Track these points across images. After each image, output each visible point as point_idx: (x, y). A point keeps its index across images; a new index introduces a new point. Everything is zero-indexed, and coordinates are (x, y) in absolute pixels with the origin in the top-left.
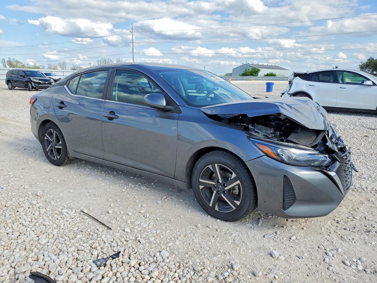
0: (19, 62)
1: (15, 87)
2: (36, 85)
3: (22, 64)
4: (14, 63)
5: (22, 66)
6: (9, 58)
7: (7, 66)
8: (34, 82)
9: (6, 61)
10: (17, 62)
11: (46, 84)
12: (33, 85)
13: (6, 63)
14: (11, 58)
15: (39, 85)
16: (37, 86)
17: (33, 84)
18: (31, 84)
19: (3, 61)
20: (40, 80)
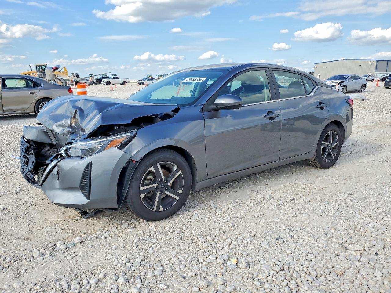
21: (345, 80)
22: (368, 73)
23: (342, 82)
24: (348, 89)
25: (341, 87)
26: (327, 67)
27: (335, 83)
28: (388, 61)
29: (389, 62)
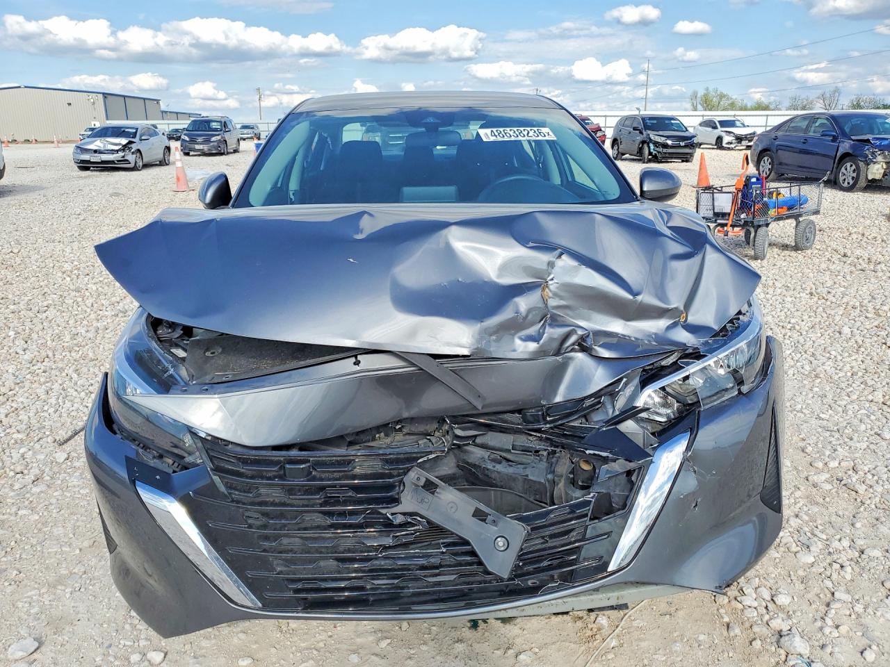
0: (724, 96)
1: (624, 154)
2: (657, 149)
3: (730, 102)
4: (715, 99)
5: (729, 105)
6: (707, 89)
7: (699, 107)
8: (656, 143)
9: (699, 95)
10: (722, 96)
11: (679, 147)
12: (652, 151)
13: (699, 100)
14: (711, 89)
15: (665, 150)
16: (659, 152)
17: (652, 146)
18: (649, 147)
19: (695, 95)
20: (668, 137)
21: (133, 137)
22: (93, 123)
23: (130, 142)
24: (146, 160)
25: (133, 153)
26: (70, 104)
27: (116, 144)
28: (177, 113)
29: (179, 115)
